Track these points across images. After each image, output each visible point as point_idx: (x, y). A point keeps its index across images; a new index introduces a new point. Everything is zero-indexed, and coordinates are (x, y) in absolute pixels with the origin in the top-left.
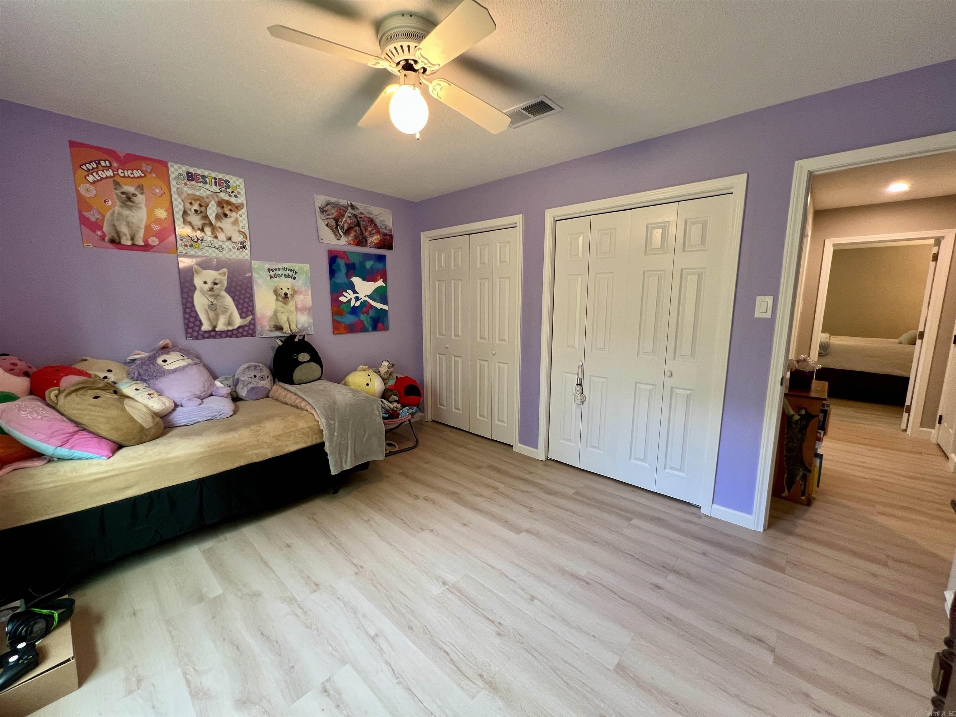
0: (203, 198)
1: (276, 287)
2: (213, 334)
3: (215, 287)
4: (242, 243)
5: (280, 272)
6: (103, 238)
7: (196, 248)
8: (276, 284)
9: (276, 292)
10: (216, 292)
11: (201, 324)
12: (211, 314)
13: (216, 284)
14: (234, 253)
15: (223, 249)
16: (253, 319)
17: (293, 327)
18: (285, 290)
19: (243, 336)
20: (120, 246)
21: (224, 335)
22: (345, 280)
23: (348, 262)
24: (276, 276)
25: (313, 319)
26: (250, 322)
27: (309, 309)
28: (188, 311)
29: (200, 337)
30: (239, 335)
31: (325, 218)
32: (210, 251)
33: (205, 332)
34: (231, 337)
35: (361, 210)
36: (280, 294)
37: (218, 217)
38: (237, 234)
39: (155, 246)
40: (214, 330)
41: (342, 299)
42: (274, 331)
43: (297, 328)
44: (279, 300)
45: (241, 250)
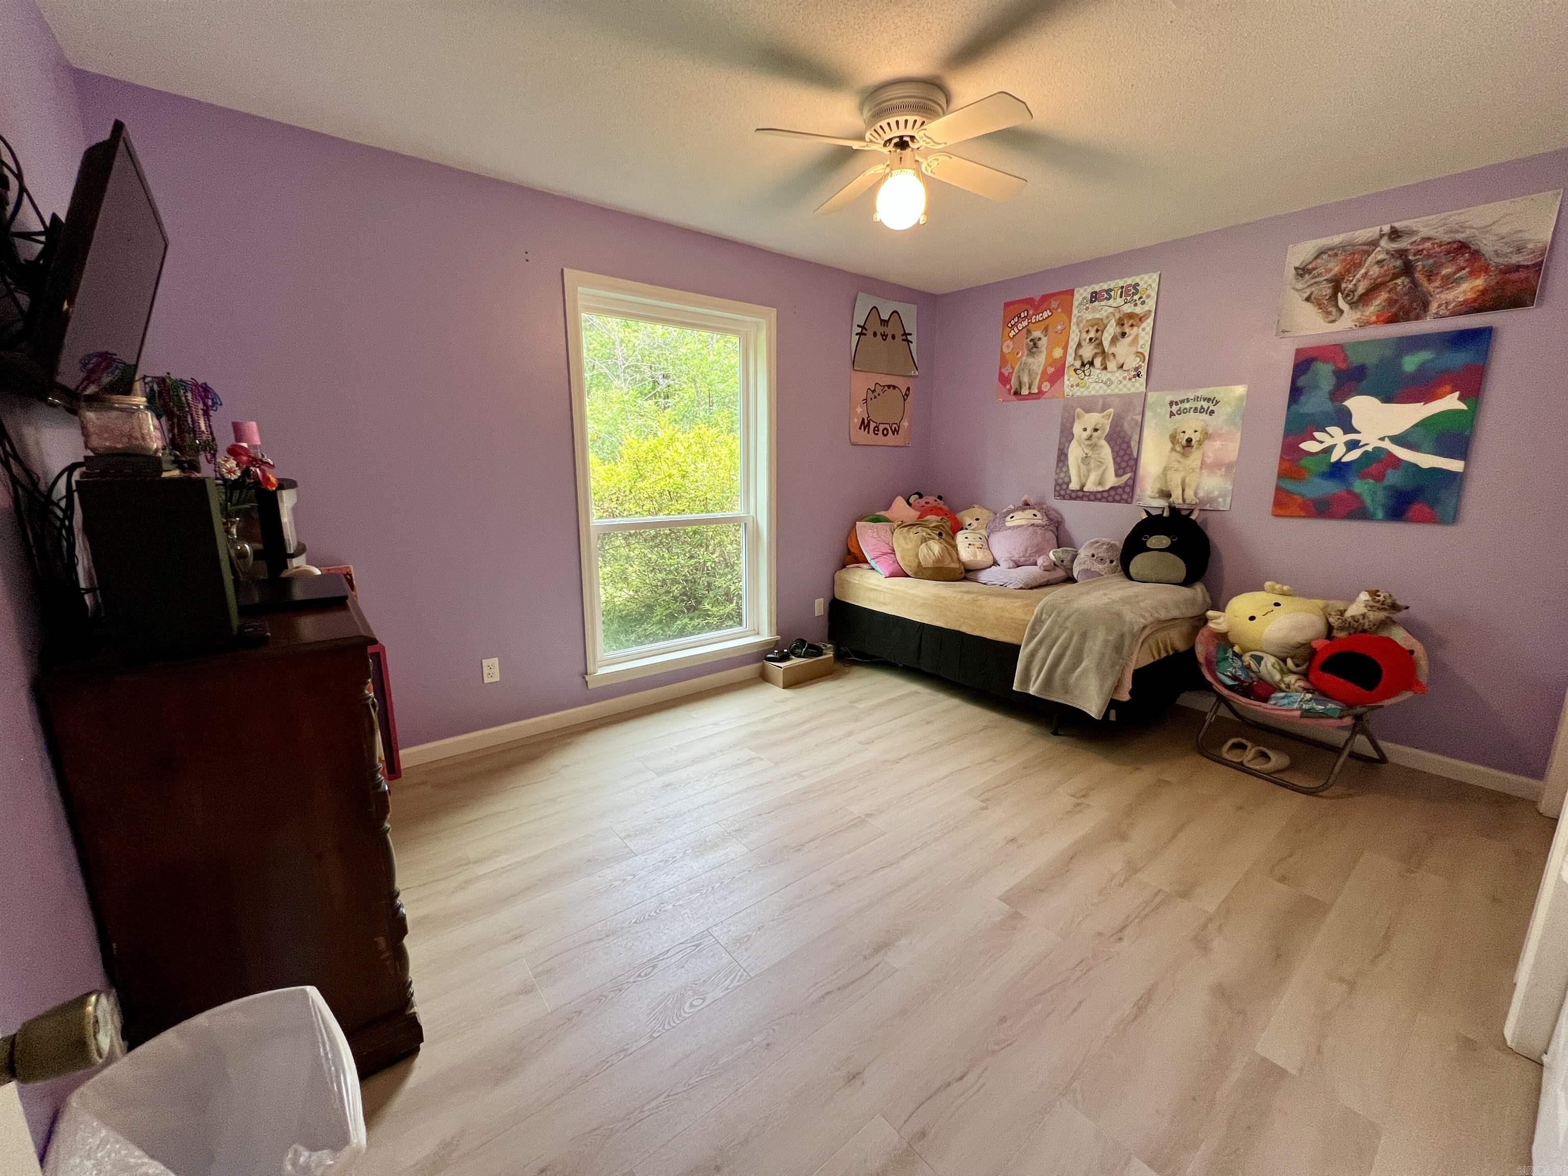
0: (1102, 320)
1: (1176, 430)
2: (1081, 495)
3: (1095, 434)
4: (1136, 369)
5: (1187, 405)
6: (1010, 390)
7: (1083, 387)
8: (1177, 426)
9: (1173, 438)
10: (1094, 440)
11: (1070, 481)
12: (1083, 468)
13: (1096, 430)
14: (1125, 386)
15: (1112, 383)
16: (1134, 479)
17: (1189, 494)
18: (1189, 434)
19: (1114, 501)
20: (1020, 397)
21: (1092, 497)
22: (1328, 406)
23: (1343, 366)
24: (1179, 412)
25: (1234, 484)
26: (1126, 482)
27: (1229, 466)
28: (1061, 464)
29: (1067, 496)
30: (1110, 499)
31: (1306, 286)
32: (1097, 387)
33: (1072, 491)
34: (1100, 500)
35: (1425, 232)
36: (1180, 441)
37: (1114, 341)
38: (1133, 357)
39: (1046, 392)
40: (1081, 490)
41: (1309, 446)
42: (1156, 498)
43: (1196, 496)
44: (1176, 451)
45: (1133, 380)
